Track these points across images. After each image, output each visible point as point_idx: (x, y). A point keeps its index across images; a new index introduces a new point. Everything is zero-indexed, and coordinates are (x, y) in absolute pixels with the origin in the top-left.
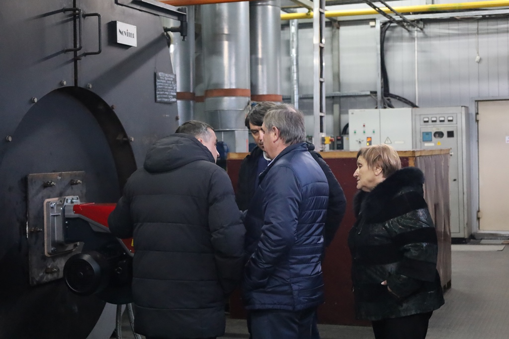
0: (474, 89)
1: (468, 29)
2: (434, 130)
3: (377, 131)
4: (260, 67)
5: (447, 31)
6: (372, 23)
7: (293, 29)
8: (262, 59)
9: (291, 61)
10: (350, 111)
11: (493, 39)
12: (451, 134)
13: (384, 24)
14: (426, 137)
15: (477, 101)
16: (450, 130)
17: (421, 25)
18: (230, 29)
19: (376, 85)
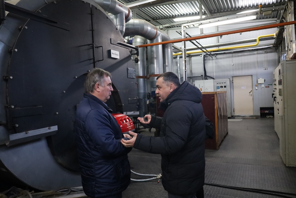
0: (232, 73)
1: (229, 56)
2: (220, 86)
3: (203, 87)
4: (167, 68)
5: (223, 57)
6: (201, 56)
7: (178, 58)
8: (167, 65)
9: (178, 67)
10: (195, 81)
11: (237, 58)
12: (225, 87)
13: (204, 55)
14: (218, 88)
15: (233, 77)
16: (225, 85)
17: (215, 55)
18: (156, 56)
19: (202, 73)
